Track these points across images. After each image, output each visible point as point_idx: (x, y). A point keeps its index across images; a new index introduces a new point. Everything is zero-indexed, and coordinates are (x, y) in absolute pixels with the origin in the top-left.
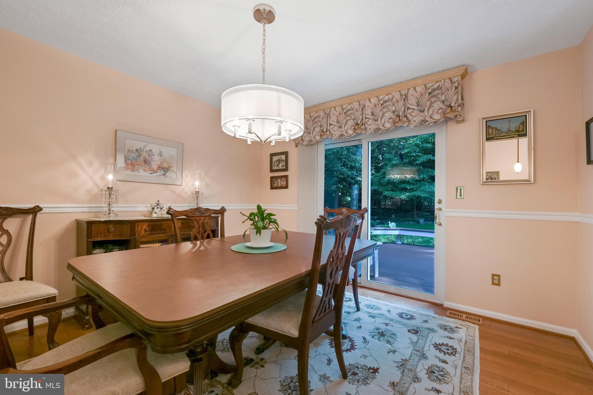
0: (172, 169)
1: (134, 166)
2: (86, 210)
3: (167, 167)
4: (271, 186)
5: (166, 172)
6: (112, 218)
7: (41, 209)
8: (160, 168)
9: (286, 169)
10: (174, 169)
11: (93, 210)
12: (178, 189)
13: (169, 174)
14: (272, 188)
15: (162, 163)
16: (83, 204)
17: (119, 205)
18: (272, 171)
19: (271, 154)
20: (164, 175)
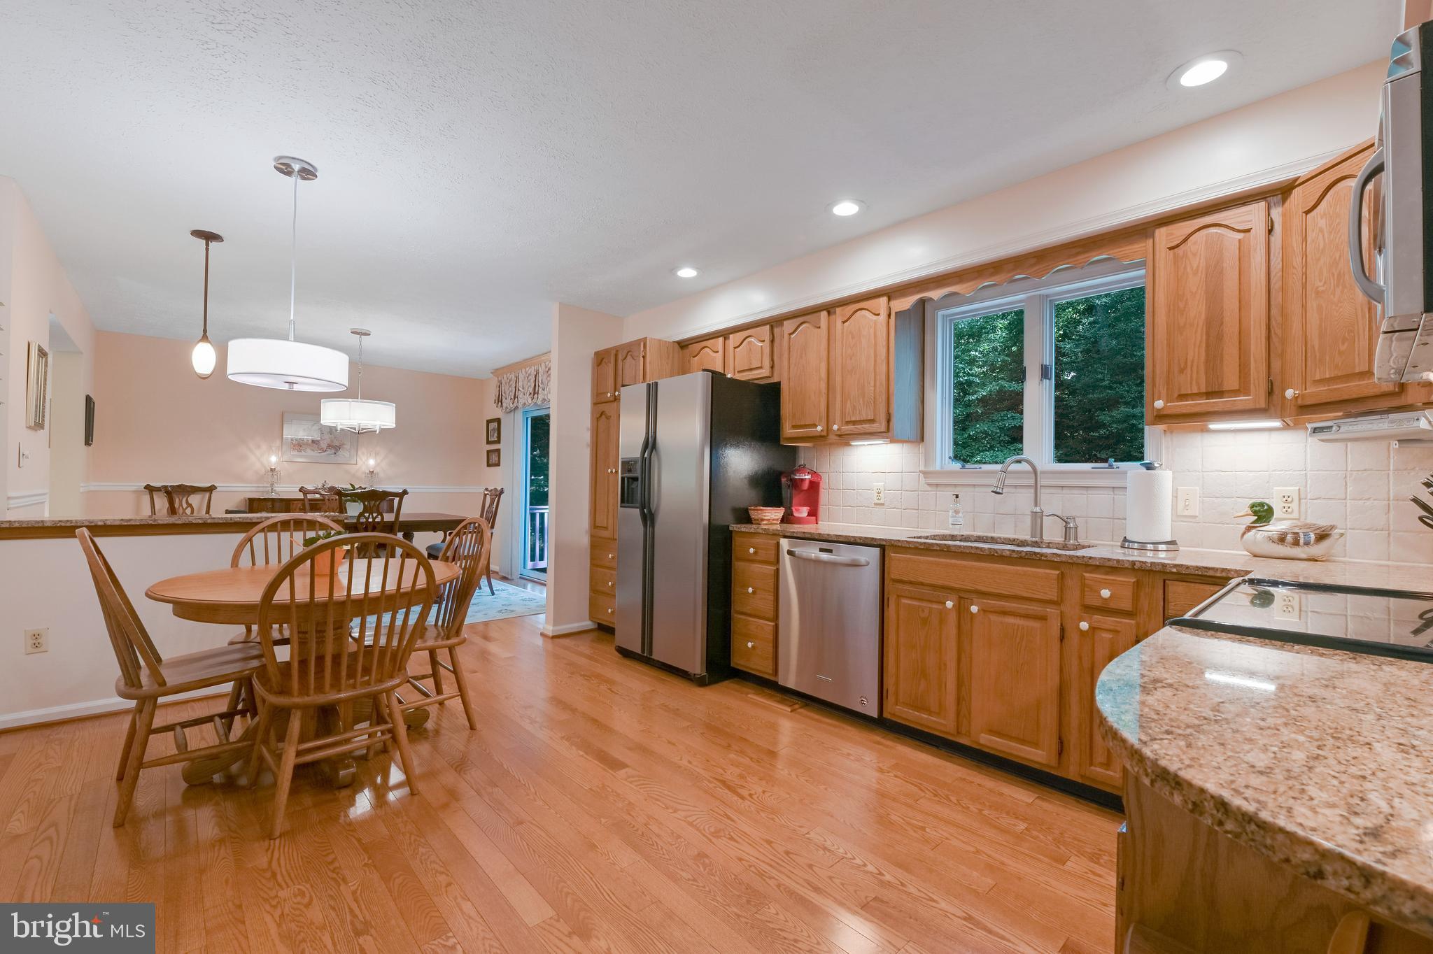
0: (345, 446)
1: (301, 446)
2: (254, 489)
3: (338, 444)
4: (488, 462)
5: (337, 450)
6: (274, 496)
7: (216, 488)
8: (329, 446)
9: (498, 441)
10: (347, 446)
11: (261, 489)
12: (352, 469)
13: (340, 452)
14: (489, 465)
15: (332, 441)
16: (251, 483)
17: (281, 486)
18: (488, 442)
19: (487, 421)
20: (335, 453)
